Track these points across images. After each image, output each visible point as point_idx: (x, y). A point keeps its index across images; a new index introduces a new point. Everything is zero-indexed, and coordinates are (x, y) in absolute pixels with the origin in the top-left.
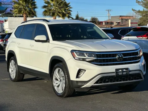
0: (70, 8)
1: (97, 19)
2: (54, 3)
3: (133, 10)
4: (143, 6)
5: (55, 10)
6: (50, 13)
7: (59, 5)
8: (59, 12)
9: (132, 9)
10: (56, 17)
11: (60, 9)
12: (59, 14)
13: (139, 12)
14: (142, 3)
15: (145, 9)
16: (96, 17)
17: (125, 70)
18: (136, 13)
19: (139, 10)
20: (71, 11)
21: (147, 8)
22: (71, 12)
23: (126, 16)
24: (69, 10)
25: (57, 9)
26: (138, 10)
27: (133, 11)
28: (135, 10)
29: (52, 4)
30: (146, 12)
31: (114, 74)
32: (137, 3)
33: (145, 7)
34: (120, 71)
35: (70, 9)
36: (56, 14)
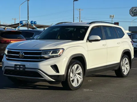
17: (21, 67)
31: (13, 69)
34: (18, 66)
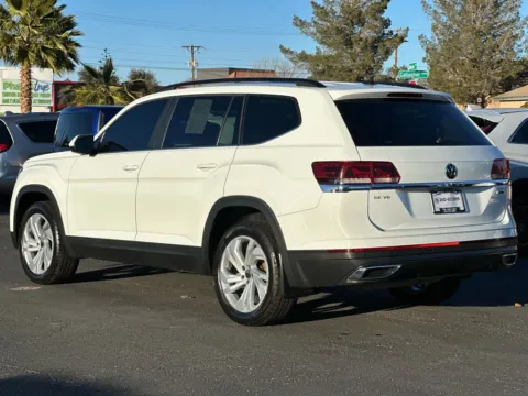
0: (72, 34)
1: (150, 77)
2: (23, 13)
3: (285, 51)
4: (317, 39)
5: (28, 42)
6: (8, 51)
7: (42, 21)
8: (44, 49)
9: (281, 47)
10: (30, 66)
11: (48, 39)
12: (43, 54)
13: (304, 57)
14: (313, 29)
15: (324, 50)
16: (147, 71)
18: (295, 62)
19: (303, 52)
20: (77, 45)
21: (329, 46)
22: (77, 49)
23: (252, 70)
24: (71, 42)
25: (35, 35)
26: (299, 51)
27: (282, 56)
28: (292, 52)
29: (16, 18)
30: (327, 58)
32: (297, 26)
33: (323, 43)
35: (74, 38)
36: (31, 55)
